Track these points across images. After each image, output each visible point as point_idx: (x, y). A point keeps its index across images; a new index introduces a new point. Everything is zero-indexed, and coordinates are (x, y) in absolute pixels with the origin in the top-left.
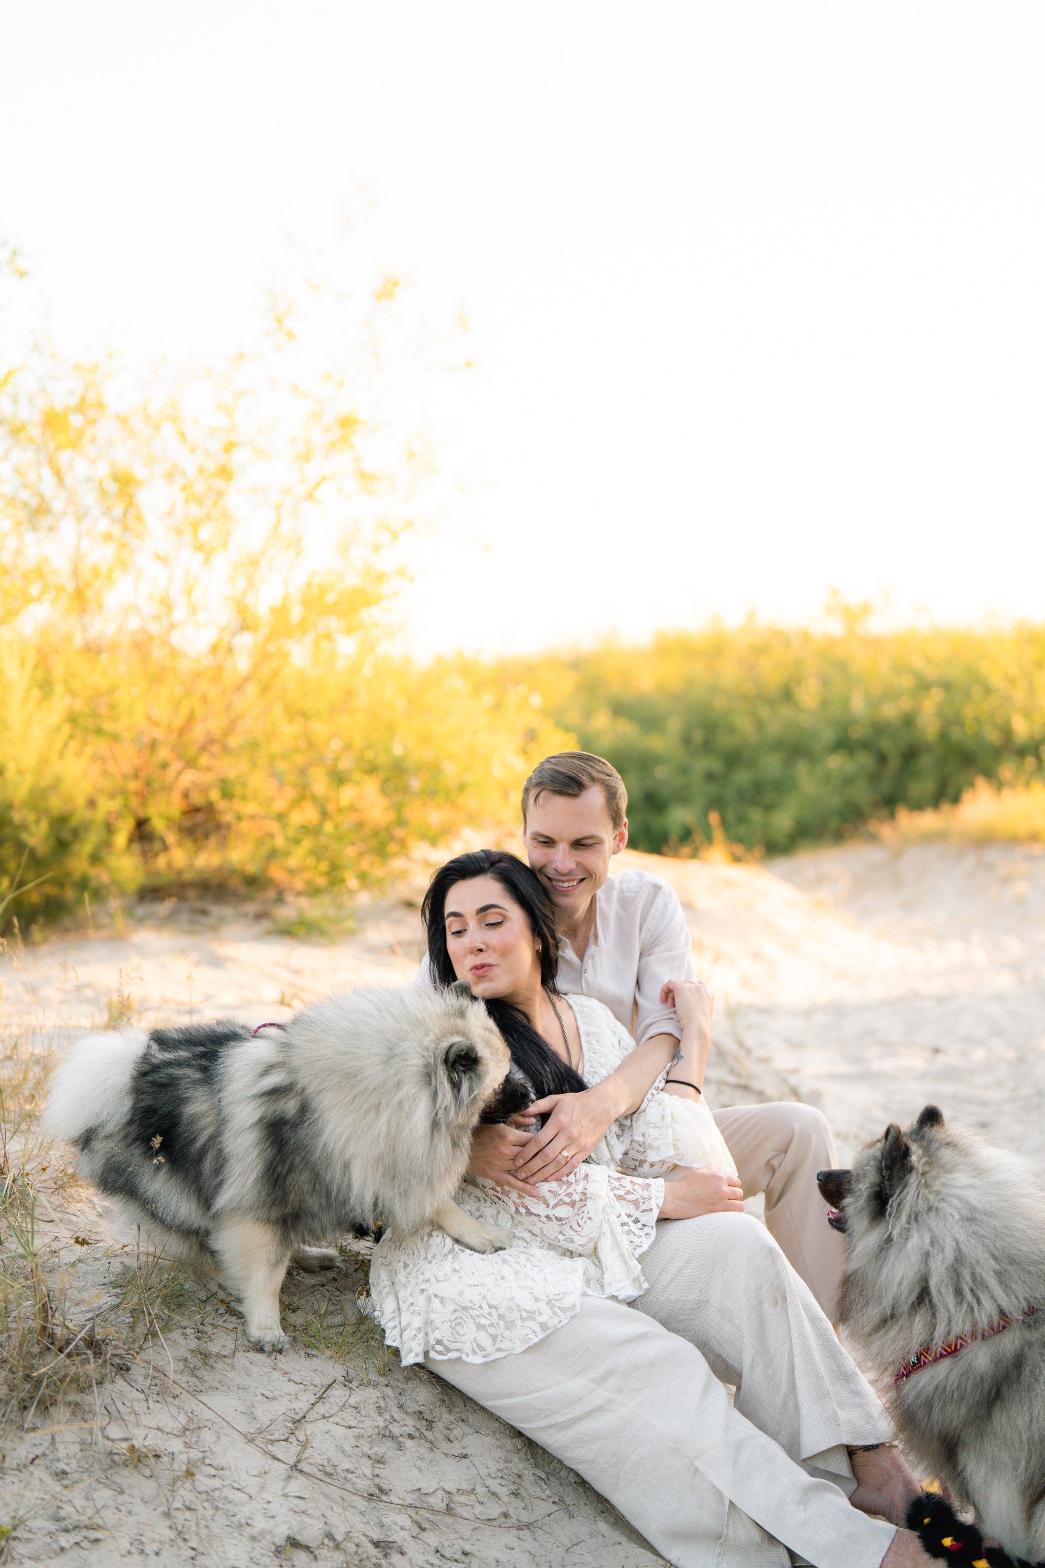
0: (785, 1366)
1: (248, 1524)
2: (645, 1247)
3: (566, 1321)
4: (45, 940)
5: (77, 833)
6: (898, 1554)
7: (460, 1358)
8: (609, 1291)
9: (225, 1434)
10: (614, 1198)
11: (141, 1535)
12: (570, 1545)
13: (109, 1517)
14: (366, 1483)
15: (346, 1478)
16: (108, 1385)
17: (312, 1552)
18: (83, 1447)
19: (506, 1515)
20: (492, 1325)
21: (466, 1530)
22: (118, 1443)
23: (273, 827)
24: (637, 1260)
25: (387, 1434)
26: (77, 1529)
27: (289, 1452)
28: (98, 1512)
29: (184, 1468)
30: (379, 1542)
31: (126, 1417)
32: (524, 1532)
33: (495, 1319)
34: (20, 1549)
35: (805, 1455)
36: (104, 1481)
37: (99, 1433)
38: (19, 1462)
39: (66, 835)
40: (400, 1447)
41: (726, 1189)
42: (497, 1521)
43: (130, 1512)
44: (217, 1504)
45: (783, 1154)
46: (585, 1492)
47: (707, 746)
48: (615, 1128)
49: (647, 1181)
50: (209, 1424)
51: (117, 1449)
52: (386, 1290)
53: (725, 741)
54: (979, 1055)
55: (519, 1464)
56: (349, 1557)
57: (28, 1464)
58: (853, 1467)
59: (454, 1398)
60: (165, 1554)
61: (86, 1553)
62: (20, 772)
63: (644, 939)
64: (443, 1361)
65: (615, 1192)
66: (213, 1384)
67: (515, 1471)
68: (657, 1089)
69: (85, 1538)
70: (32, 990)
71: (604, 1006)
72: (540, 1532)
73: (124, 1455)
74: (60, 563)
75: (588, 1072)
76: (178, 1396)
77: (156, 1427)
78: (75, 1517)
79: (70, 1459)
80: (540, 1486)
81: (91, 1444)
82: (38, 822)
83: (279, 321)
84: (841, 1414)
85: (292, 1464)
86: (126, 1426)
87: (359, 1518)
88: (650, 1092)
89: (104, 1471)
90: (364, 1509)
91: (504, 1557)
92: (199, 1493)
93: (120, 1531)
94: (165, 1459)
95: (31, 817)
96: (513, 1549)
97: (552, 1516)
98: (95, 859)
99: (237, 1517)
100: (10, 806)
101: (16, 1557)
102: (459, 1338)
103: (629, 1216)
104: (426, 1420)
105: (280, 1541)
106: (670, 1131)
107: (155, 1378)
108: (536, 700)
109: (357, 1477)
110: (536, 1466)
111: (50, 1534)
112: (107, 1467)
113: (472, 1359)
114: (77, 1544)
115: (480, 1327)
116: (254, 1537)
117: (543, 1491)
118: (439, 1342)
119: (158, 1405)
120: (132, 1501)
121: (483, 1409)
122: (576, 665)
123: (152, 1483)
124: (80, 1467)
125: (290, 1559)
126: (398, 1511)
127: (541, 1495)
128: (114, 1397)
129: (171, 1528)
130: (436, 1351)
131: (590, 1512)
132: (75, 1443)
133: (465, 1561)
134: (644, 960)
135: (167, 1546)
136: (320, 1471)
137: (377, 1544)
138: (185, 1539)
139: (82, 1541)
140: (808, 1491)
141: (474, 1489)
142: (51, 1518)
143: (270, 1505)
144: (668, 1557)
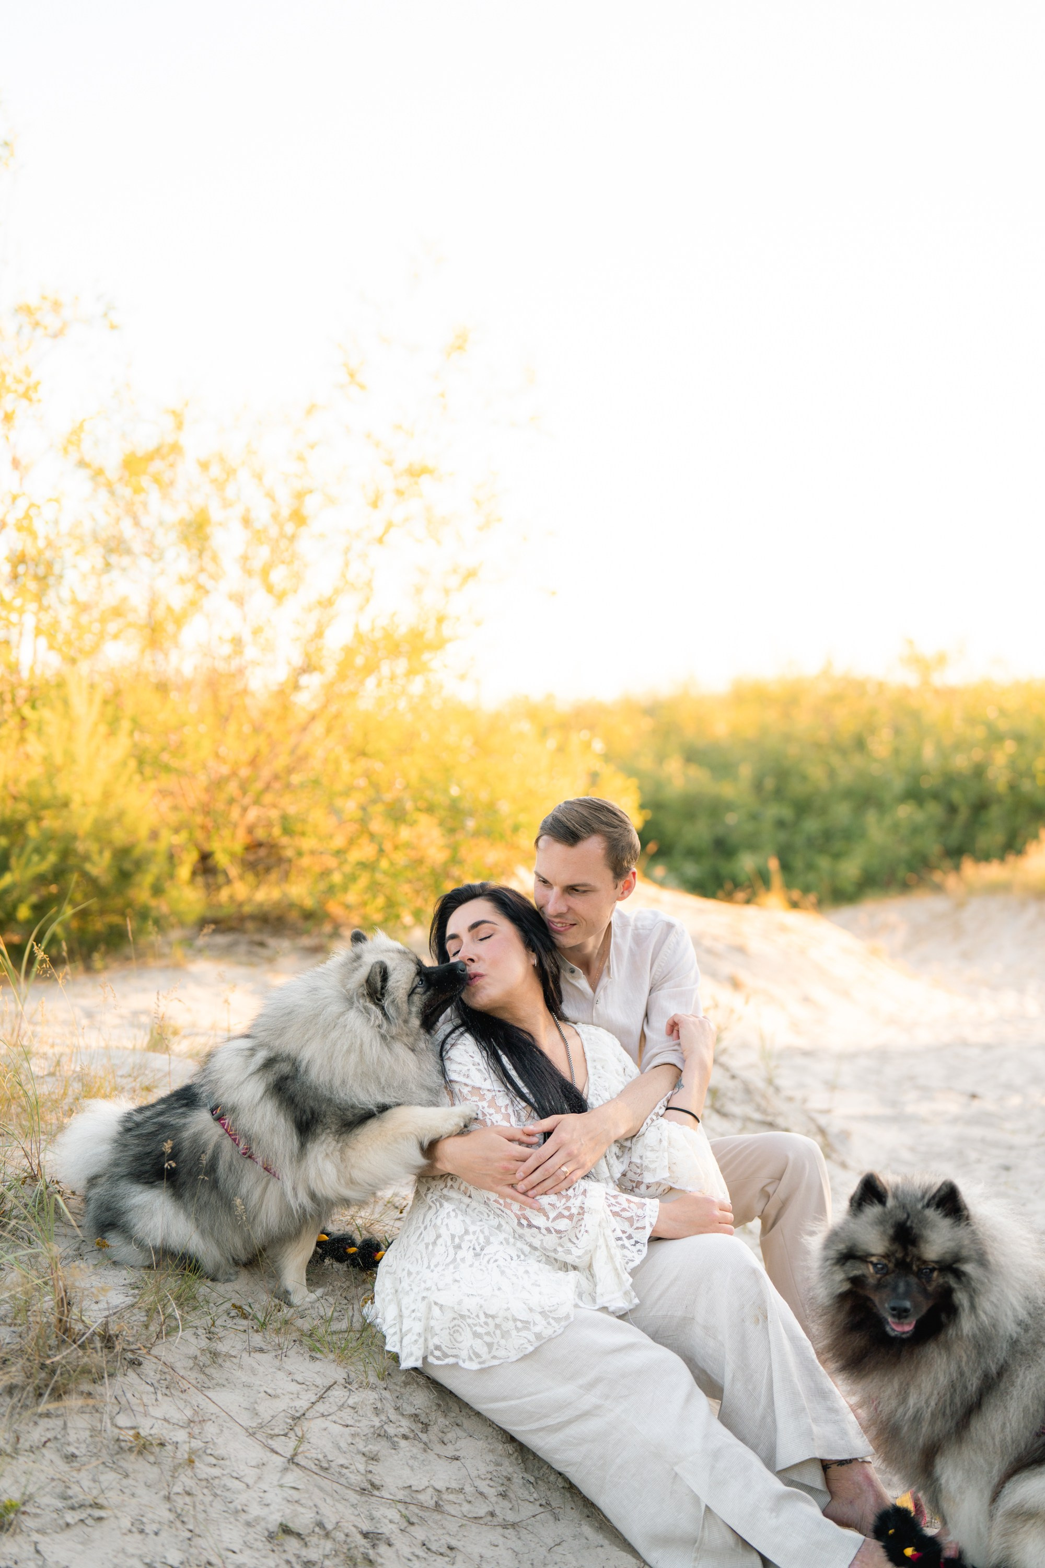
0: (765, 1381)
1: (243, 1511)
2: (637, 1262)
3: (559, 1332)
4: (106, 968)
5: (140, 865)
6: (863, 1562)
7: (457, 1364)
8: (601, 1302)
9: (228, 1428)
10: (611, 1214)
11: (142, 1516)
12: (553, 1545)
13: (113, 1497)
14: (359, 1478)
15: (340, 1473)
16: (120, 1378)
17: (303, 1539)
18: (93, 1434)
19: (492, 1514)
20: (488, 1334)
21: (453, 1526)
22: (126, 1431)
23: (332, 862)
24: (630, 1274)
25: (382, 1433)
26: (83, 1508)
27: (286, 1446)
28: (103, 1492)
29: (186, 1456)
30: (368, 1533)
31: (135, 1408)
32: (509, 1531)
33: (491, 1328)
34: (29, 1523)
35: (779, 1468)
36: (111, 1465)
37: (109, 1421)
38: (32, 1444)
39: (128, 866)
40: (395, 1447)
41: (718, 1213)
42: (484, 1519)
43: (133, 1495)
44: (216, 1491)
45: (778, 1181)
46: (572, 1497)
47: (779, 794)
48: (615, 1149)
49: (643, 1200)
50: (213, 1417)
51: (124, 1436)
52: (389, 1297)
53: (797, 788)
54: (1015, 1101)
55: (510, 1467)
56: (338, 1545)
57: (41, 1446)
58: (827, 1481)
59: (450, 1403)
60: (164, 1534)
61: (90, 1529)
62: (84, 804)
63: (655, 974)
64: (441, 1366)
65: (612, 1208)
66: (221, 1381)
67: (505, 1474)
68: (657, 1114)
69: (90, 1515)
70: (90, 1015)
71: (611, 1035)
72: (525, 1531)
73: (131, 1442)
74: (139, 602)
75: (592, 1096)
76: (185, 1391)
77: (163, 1418)
78: (81, 1497)
79: (80, 1443)
80: (528, 1489)
81: (101, 1431)
82: (101, 852)
83: (352, 375)
84: (815, 1428)
85: (289, 1457)
86: (135, 1415)
87: (351, 1510)
88: (649, 1117)
89: (112, 1455)
90: (356, 1502)
91: (488, 1553)
92: (200, 1480)
93: (123, 1512)
94: (169, 1448)
95: (94, 847)
96: (497, 1546)
97: (538, 1517)
98: (157, 890)
99: (234, 1504)
100: (75, 837)
101: (24, 1529)
102: (457, 1345)
103: (624, 1232)
104: (422, 1423)
105: (273, 1527)
106: (666, 1154)
107: (165, 1373)
108: (598, 746)
109: (351, 1472)
110: (526, 1470)
111: (57, 1510)
112: (115, 1452)
113: (468, 1365)
114: (82, 1521)
115: (476, 1335)
116: (249, 1522)
117: (531, 1494)
118: (438, 1348)
119: (166, 1398)
120: (136, 1484)
121: (478, 1414)
122: (651, 711)
123: (156, 1469)
124: (89, 1451)
125: (282, 1545)
126: (388, 1506)
127: (528, 1497)
128: (125, 1389)
129: (170, 1510)
130: (434, 1356)
131: (575, 1516)
132: (86, 1429)
133: (450, 1555)
134: (654, 995)
135: (166, 1527)
136: (316, 1465)
137: (365, 1535)
138: (183, 1522)
139: (87, 1518)
140: (781, 1499)
141: (463, 1489)
142: (59, 1496)
143: (266, 1494)
144: (649, 1560)
